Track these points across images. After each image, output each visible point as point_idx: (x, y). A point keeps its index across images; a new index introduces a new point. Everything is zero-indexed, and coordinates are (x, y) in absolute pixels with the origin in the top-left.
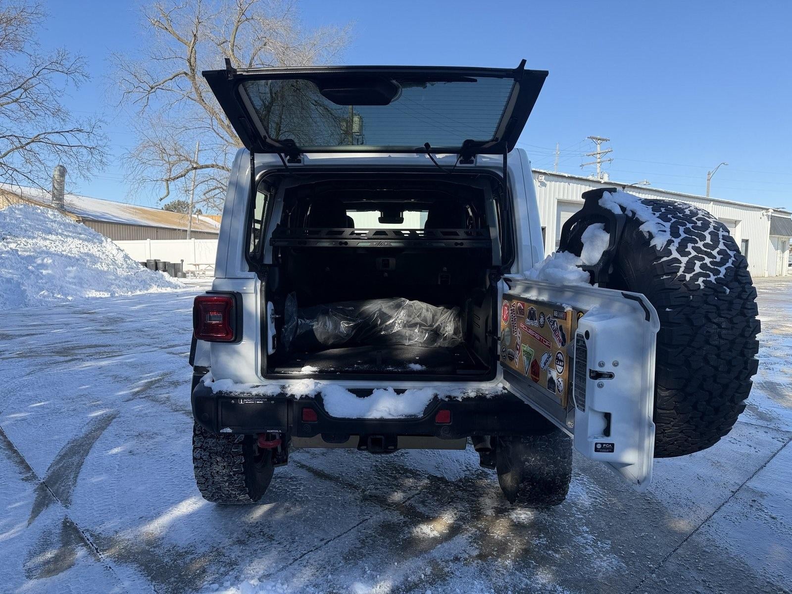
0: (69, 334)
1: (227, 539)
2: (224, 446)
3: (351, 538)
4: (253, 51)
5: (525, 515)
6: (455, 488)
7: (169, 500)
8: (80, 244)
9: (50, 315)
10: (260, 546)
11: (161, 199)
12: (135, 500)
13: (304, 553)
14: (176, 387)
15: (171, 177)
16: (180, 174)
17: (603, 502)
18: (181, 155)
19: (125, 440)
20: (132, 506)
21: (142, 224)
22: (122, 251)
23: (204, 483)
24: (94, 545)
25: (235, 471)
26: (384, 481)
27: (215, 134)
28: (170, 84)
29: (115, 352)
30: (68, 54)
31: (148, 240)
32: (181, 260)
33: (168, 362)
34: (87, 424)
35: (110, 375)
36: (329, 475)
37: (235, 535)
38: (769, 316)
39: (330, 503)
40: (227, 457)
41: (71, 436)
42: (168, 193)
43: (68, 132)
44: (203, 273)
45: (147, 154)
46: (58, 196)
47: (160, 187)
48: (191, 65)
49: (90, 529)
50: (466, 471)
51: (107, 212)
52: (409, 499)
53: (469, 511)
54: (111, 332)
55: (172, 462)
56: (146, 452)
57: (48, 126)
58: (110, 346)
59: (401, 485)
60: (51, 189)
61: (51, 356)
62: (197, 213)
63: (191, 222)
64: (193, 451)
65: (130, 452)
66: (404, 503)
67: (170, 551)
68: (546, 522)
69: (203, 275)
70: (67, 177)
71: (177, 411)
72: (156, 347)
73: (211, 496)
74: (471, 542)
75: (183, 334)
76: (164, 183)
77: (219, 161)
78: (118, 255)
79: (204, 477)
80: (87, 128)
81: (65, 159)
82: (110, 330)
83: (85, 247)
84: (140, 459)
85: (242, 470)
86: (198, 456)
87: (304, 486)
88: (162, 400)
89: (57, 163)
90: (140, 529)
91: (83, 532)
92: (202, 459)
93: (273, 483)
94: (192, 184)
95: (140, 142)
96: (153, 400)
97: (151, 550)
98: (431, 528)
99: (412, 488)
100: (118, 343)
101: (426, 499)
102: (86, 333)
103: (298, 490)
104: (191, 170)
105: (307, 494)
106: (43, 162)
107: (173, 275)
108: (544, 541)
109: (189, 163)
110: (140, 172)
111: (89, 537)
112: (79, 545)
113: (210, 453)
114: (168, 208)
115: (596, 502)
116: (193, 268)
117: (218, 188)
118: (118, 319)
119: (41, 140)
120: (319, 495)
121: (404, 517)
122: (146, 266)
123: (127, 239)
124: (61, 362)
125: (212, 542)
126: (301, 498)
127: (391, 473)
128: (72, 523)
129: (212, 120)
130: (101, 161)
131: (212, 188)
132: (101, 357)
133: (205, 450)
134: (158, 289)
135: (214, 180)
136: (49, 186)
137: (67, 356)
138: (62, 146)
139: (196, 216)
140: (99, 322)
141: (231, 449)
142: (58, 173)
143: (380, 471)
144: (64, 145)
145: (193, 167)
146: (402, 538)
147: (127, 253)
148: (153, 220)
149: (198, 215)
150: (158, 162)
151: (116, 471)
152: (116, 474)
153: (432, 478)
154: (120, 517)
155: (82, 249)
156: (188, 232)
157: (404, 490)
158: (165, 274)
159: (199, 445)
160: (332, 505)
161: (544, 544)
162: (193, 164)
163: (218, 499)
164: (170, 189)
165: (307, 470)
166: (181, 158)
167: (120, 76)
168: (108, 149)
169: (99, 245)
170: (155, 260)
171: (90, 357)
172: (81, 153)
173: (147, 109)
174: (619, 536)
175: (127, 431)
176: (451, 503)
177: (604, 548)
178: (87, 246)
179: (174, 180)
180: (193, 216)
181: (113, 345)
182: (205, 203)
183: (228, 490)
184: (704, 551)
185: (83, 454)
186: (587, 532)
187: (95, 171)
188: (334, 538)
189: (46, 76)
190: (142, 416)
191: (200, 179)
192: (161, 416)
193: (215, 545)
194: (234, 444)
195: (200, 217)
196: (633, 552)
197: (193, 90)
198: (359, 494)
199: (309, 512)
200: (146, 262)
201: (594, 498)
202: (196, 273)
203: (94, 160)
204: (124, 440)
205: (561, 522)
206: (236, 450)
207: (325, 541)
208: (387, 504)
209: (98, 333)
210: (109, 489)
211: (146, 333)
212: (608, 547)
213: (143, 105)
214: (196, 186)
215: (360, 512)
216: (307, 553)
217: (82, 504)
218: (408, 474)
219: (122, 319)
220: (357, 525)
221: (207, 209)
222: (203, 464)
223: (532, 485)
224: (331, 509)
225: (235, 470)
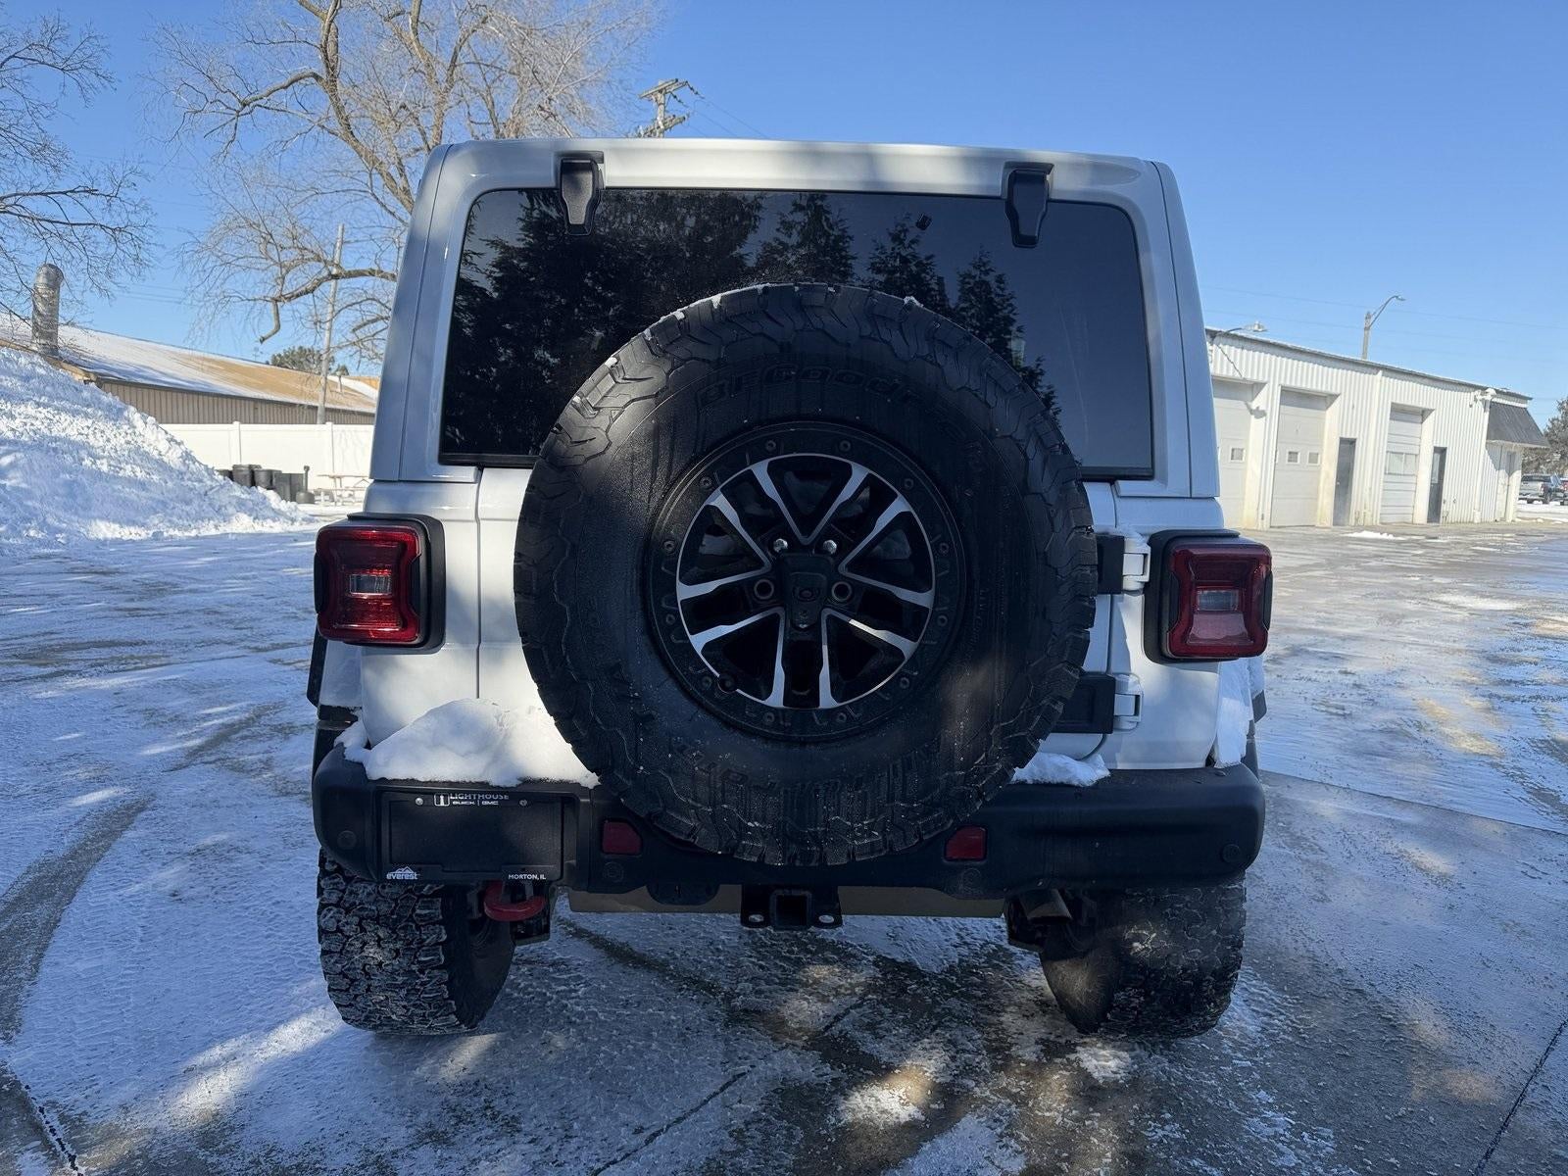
0: (55, 617)
1: (404, 1128)
2: (396, 900)
3: (707, 1126)
4: (459, 34)
5: (1117, 1061)
6: (941, 991)
7: (263, 1021)
8: (88, 428)
9: (18, 575)
10: (487, 1148)
11: (263, 340)
12: (177, 1021)
13: (596, 1168)
14: (287, 738)
15: (284, 293)
16: (303, 289)
17: (1288, 1026)
18: (305, 249)
19: (164, 864)
20: (169, 1037)
21: (225, 392)
22: (179, 444)
23: (347, 990)
24: (68, 1147)
25: (425, 962)
26: (774, 972)
27: (378, 207)
28: (283, 98)
29: (154, 657)
30: (63, 29)
31: (236, 423)
32: (305, 467)
33: (271, 681)
34: (77, 824)
35: (139, 708)
36: (645, 955)
37: (423, 1117)
38: (1513, 599)
39: (651, 1030)
40: (404, 928)
41: (36, 854)
42: (278, 327)
43: (65, 193)
44: (350, 495)
45: (233, 245)
46: (46, 327)
47: (261, 313)
48: (327, 59)
49: (62, 1101)
50: (959, 946)
51: (149, 365)
52: (837, 1018)
53: (984, 1052)
54: (149, 613)
55: (270, 921)
56: (211, 894)
57: (22, 178)
58: (144, 643)
59: (814, 983)
60: (30, 312)
61: (10, 665)
62: (338, 373)
63: (325, 390)
64: (319, 913)
65: (174, 895)
66: (827, 1028)
67: (259, 1163)
68: (1169, 1078)
69: (351, 499)
70: (63, 291)
71: (287, 794)
72: (245, 647)
73: (362, 1019)
74: (1001, 1136)
75: (305, 619)
76: (270, 306)
77: (385, 264)
78: (170, 452)
79: (345, 976)
80: (105, 187)
81: (58, 249)
82: (147, 610)
83: (99, 435)
84: (195, 913)
85: (439, 960)
86: (332, 926)
87: (587, 984)
88: (254, 767)
89: (42, 258)
90: (185, 1100)
91: (42, 1110)
92: (341, 932)
93: (512, 977)
94: (330, 309)
95: (219, 218)
96: (233, 769)
97: (210, 1160)
98: (901, 1098)
99: (843, 991)
100: (161, 637)
101: (879, 1018)
102: (92, 615)
103: (574, 994)
104: (327, 280)
105: (595, 1005)
106: (11, 255)
107: (288, 496)
108: (1173, 1131)
109: (322, 265)
110: (219, 282)
111: (56, 1124)
112: (29, 1146)
113: (362, 919)
114: (279, 362)
115: (1272, 1025)
116: (328, 484)
117: (382, 319)
118: (166, 587)
119: (9, 209)
120: (625, 1007)
121: (832, 1069)
122: (232, 479)
123: (191, 421)
124: (30, 678)
125: (365, 1138)
126: (581, 1015)
127: (788, 952)
128: (16, 1084)
129: (371, 174)
130: (137, 259)
131: (369, 318)
132: (121, 667)
133: (348, 911)
134: (256, 525)
135: (374, 302)
136: (23, 307)
137: (45, 665)
138: (52, 222)
139: (335, 379)
140: (123, 593)
141: (414, 910)
142: (45, 281)
143: (762, 946)
144: (58, 222)
145: (330, 274)
146: (834, 1124)
147: (190, 448)
148: (247, 384)
149: (340, 377)
150: (258, 261)
151: (137, 942)
152: (135, 950)
153: (885, 964)
154: (138, 1066)
155: (91, 437)
156: (319, 412)
157: (824, 996)
158: (271, 494)
159: (334, 898)
160: (655, 1034)
161: (1176, 1140)
162: (330, 268)
163: (380, 1025)
164: (281, 317)
165: (590, 942)
166: (305, 255)
167: (176, 76)
168: (150, 232)
169: (129, 431)
170: (250, 466)
171: (98, 668)
172: (93, 239)
173: (233, 148)
174: (1347, 1116)
175: (171, 841)
176: (938, 1031)
177: (1321, 1149)
178: (103, 432)
179: (289, 299)
180: (330, 377)
181: (151, 643)
182: (355, 348)
183: (404, 1007)
184: (1557, 1157)
185: (60, 898)
186: (1270, 1106)
187: (123, 278)
188: (668, 1126)
189: (17, 72)
190: (206, 806)
191: (344, 298)
192: (251, 806)
193: (373, 1147)
194: (422, 896)
195: (345, 381)
196: (1392, 1160)
197: (332, 113)
198: (718, 1005)
199: (602, 1055)
200: (231, 469)
201: (1266, 1015)
202: (336, 495)
203: (122, 255)
204: (160, 865)
205: (1204, 1078)
206: (427, 911)
207: (647, 1134)
208: (786, 1034)
209: (120, 617)
210: (117, 992)
211: (225, 618)
212: (1329, 1147)
213: (226, 141)
214: (336, 314)
215: (725, 1054)
216: (604, 1169)
217: (46, 1031)
218: (829, 955)
219: (175, 586)
220: (722, 1089)
221: (359, 362)
222: (344, 944)
223: (1147, 995)
224: (654, 1046)
225: (423, 959)
